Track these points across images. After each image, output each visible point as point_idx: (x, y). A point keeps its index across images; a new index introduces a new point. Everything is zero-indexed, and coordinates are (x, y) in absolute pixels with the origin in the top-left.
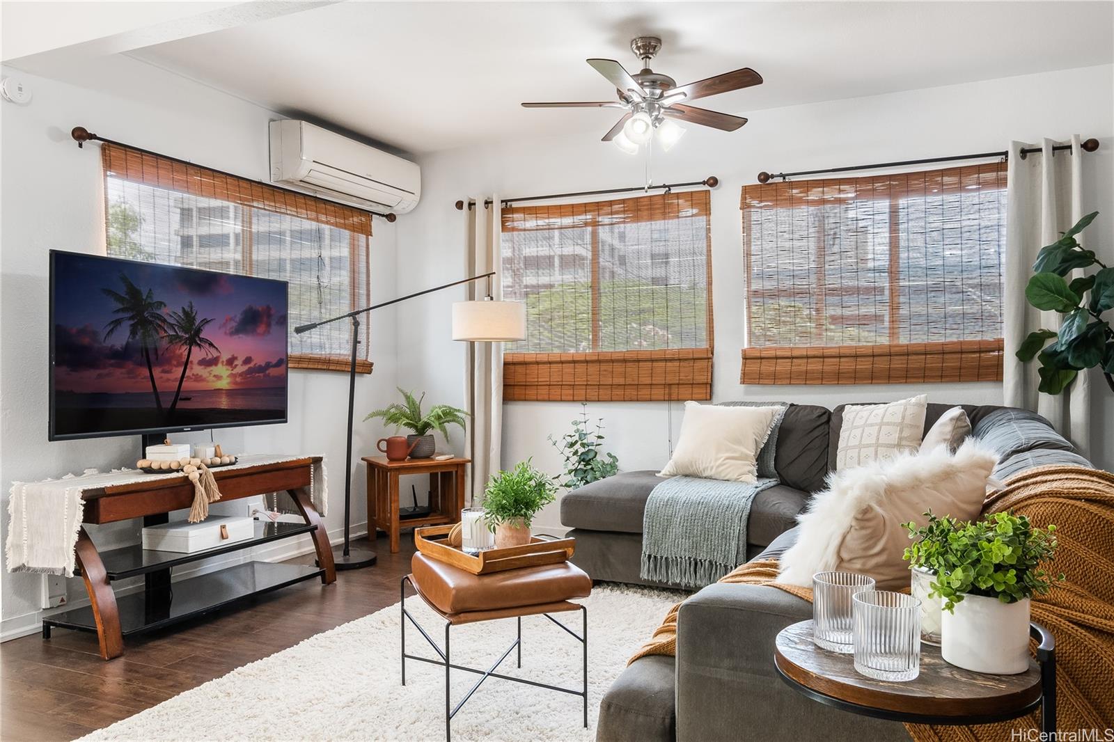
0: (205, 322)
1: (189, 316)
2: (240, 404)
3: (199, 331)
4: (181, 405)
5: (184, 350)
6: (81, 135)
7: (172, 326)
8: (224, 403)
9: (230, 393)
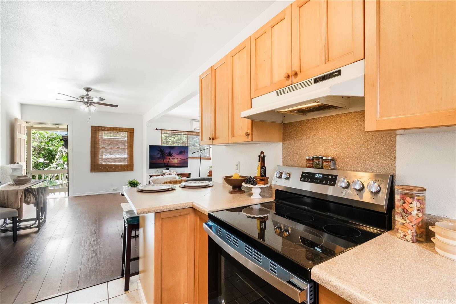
0: (173, 153)
1: (170, 153)
2: (179, 165)
3: (172, 154)
4: (168, 165)
5: (169, 157)
6: (156, 129)
7: (167, 154)
8: (176, 165)
9: (177, 163)
